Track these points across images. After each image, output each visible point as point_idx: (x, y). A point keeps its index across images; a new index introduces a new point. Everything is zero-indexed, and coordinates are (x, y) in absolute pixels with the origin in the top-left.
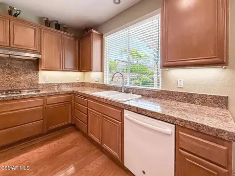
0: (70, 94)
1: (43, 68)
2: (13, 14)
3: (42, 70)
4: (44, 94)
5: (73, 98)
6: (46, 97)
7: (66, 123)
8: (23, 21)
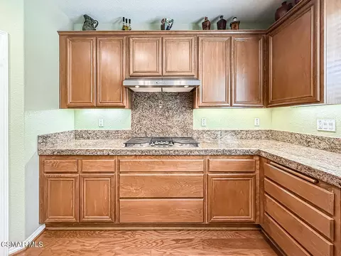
0: (252, 156)
1: (201, 104)
2: (166, 27)
3: (200, 107)
4: (206, 151)
5: (258, 167)
6: (208, 157)
7: (243, 218)
8: (177, 34)
